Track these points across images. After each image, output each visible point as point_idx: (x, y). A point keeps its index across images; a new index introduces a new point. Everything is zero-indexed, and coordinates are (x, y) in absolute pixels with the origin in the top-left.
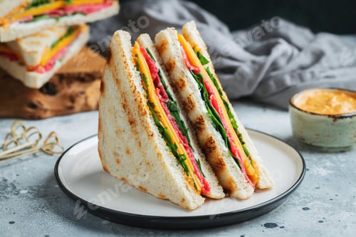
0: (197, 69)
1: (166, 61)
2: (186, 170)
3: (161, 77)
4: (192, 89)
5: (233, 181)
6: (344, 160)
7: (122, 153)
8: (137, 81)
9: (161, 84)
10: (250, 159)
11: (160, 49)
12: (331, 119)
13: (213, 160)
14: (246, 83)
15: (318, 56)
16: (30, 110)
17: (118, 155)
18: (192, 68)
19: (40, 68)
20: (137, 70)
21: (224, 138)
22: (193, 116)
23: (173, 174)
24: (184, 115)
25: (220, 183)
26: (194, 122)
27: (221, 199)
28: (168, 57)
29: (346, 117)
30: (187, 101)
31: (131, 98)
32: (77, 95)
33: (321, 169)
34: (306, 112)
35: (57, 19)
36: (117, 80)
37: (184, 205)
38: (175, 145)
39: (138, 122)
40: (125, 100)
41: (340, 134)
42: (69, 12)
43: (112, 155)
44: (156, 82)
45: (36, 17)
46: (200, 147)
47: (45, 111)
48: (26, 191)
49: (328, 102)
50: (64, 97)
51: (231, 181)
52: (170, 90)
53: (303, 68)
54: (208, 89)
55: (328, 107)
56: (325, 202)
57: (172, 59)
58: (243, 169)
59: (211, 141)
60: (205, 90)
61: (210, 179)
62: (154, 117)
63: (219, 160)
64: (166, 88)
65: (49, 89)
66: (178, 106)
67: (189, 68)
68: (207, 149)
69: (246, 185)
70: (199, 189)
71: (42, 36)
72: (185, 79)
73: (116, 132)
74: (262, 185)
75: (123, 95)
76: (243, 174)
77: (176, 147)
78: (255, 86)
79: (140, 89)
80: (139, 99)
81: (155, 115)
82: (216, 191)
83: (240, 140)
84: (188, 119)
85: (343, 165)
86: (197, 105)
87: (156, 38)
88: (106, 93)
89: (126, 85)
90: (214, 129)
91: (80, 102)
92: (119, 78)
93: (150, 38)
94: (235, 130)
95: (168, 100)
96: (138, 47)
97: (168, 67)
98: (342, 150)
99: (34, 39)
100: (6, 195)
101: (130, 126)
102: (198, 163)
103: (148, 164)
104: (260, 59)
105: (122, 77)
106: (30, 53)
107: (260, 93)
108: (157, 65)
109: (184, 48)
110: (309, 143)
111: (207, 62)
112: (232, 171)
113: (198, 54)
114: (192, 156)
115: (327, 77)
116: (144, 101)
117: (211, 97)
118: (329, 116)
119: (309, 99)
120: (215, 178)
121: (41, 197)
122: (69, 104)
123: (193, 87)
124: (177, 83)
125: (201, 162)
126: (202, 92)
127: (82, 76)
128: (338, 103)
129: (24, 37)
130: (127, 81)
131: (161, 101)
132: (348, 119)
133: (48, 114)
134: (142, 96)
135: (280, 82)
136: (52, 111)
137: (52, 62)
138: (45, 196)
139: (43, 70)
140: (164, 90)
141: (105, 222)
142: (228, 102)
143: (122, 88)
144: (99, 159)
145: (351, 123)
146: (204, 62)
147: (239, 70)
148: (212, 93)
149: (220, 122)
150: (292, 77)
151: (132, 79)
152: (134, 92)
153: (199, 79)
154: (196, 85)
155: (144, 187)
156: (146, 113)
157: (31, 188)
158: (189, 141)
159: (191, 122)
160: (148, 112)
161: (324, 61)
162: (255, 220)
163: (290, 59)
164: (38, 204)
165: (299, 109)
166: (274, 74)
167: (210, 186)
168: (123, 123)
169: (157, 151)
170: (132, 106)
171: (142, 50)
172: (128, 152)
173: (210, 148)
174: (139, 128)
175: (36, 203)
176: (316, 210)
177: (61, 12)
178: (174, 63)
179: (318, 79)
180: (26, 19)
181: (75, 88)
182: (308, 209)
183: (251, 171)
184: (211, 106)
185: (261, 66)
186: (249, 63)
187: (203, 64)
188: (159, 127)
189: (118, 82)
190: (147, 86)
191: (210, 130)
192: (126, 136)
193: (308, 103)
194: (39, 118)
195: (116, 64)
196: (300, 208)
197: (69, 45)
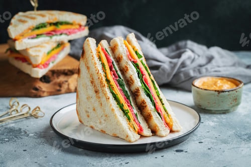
0: (135, 61)
1: (117, 56)
2: (129, 119)
3: (114, 65)
4: (132, 72)
5: (157, 126)
6: (225, 117)
7: (91, 111)
8: (100, 67)
9: (114, 69)
10: (167, 113)
11: (113, 50)
12: (217, 93)
13: (145, 114)
14: (166, 75)
15: (210, 59)
16: (34, 91)
17: (88, 112)
18: (132, 60)
19: (41, 65)
20: (100, 61)
21: (151, 100)
22: (133, 88)
23: (121, 121)
24: (127, 87)
25: (149, 127)
26: (134, 92)
27: (150, 136)
28: (118, 54)
29: (225, 91)
30: (129, 79)
31: (96, 77)
32: (63, 83)
33: (211, 122)
34: (201, 89)
35: (51, 37)
36: (88, 67)
37: (127, 139)
38: (122, 104)
39: (100, 91)
40: (93, 79)
41: (222, 102)
42: (58, 33)
43: (85, 112)
44: (111, 68)
45: (38, 36)
46: (137, 106)
47: (44, 92)
48: (33, 135)
49: (215, 84)
50: (55, 84)
51: (156, 126)
52: (119, 73)
53: (201, 66)
54: (142, 72)
55: (215, 86)
56: (212, 139)
57: (121, 55)
58: (163, 119)
59: (143, 102)
60: (140, 73)
61: (143, 125)
62: (110, 88)
63: (149, 113)
64: (117, 72)
65: (45, 79)
66: (124, 83)
67: (131, 60)
68: (141, 107)
69: (165, 128)
70: (137, 130)
71: (42, 47)
72: (128, 66)
73: (87, 98)
74: (174, 129)
75: (91, 76)
76: (163, 122)
77: (123, 106)
78: (171, 77)
79: (101, 71)
80: (101, 77)
81: (110, 87)
82: (147, 132)
83: (161, 102)
84: (130, 90)
85: (224, 120)
86: (135, 81)
87: (111, 43)
88: (81, 75)
89: (93, 70)
90: (146, 96)
91: (65, 87)
92: (89, 66)
93: (107, 43)
94: (158, 96)
95: (118, 78)
96: (101, 47)
97: (118, 59)
98: (224, 112)
99: (37, 49)
100: (21, 136)
101: (95, 94)
102: (136, 115)
103: (106, 116)
104: (175, 60)
105: (91, 65)
106: (34, 56)
107: (175, 81)
108: (112, 58)
109: (128, 48)
110: (203, 108)
111: (141, 57)
112: (156, 120)
113: (136, 52)
114: (133, 111)
115: (216, 71)
116: (104, 79)
117: (144, 77)
118: (216, 91)
119: (204, 83)
120: (146, 124)
121: (42, 137)
122: (58, 88)
123: (133, 71)
124: (124, 69)
125: (138, 115)
126: (138, 74)
127: (66, 71)
128: (221, 84)
129: (31, 48)
130: (94, 67)
131: (114, 79)
132: (227, 93)
133: (45, 94)
134: (103, 76)
135: (187, 75)
136: (48, 92)
137: (48, 63)
138: (44, 137)
139: (43, 67)
140: (115, 73)
141: (80, 150)
142: (154, 80)
143: (91, 71)
144: (77, 115)
145: (229, 95)
146: (140, 57)
147: (162, 67)
148: (144, 75)
149: (149, 91)
150: (194, 71)
151: (96, 66)
152: (98, 73)
153: (137, 66)
154: (135, 70)
155: (104, 130)
156: (105, 86)
157: (36, 133)
158: (131, 102)
159: (132, 92)
160: (106, 85)
161: (213, 62)
162: (170, 148)
163: (193, 60)
164: (40, 141)
165: (197, 87)
166: (183, 69)
167: (143, 128)
168: (91, 92)
169: (112, 108)
170: (97, 82)
171: (103, 49)
172: (94, 110)
173: (143, 106)
174: (101, 94)
175: (39, 140)
176: (207, 143)
177: (54, 33)
178: (122, 57)
179: (210, 72)
180: (32, 37)
181: (62, 79)
182: (202, 142)
183: (168, 120)
184: (144, 82)
185: (175, 65)
186: (168, 63)
187: (139, 58)
188: (113, 94)
189: (88, 68)
190: (106, 70)
191: (143, 96)
192: (92, 100)
193: (203, 85)
194: (40, 97)
195: (87, 57)
196: (197, 142)
197: (58, 53)
